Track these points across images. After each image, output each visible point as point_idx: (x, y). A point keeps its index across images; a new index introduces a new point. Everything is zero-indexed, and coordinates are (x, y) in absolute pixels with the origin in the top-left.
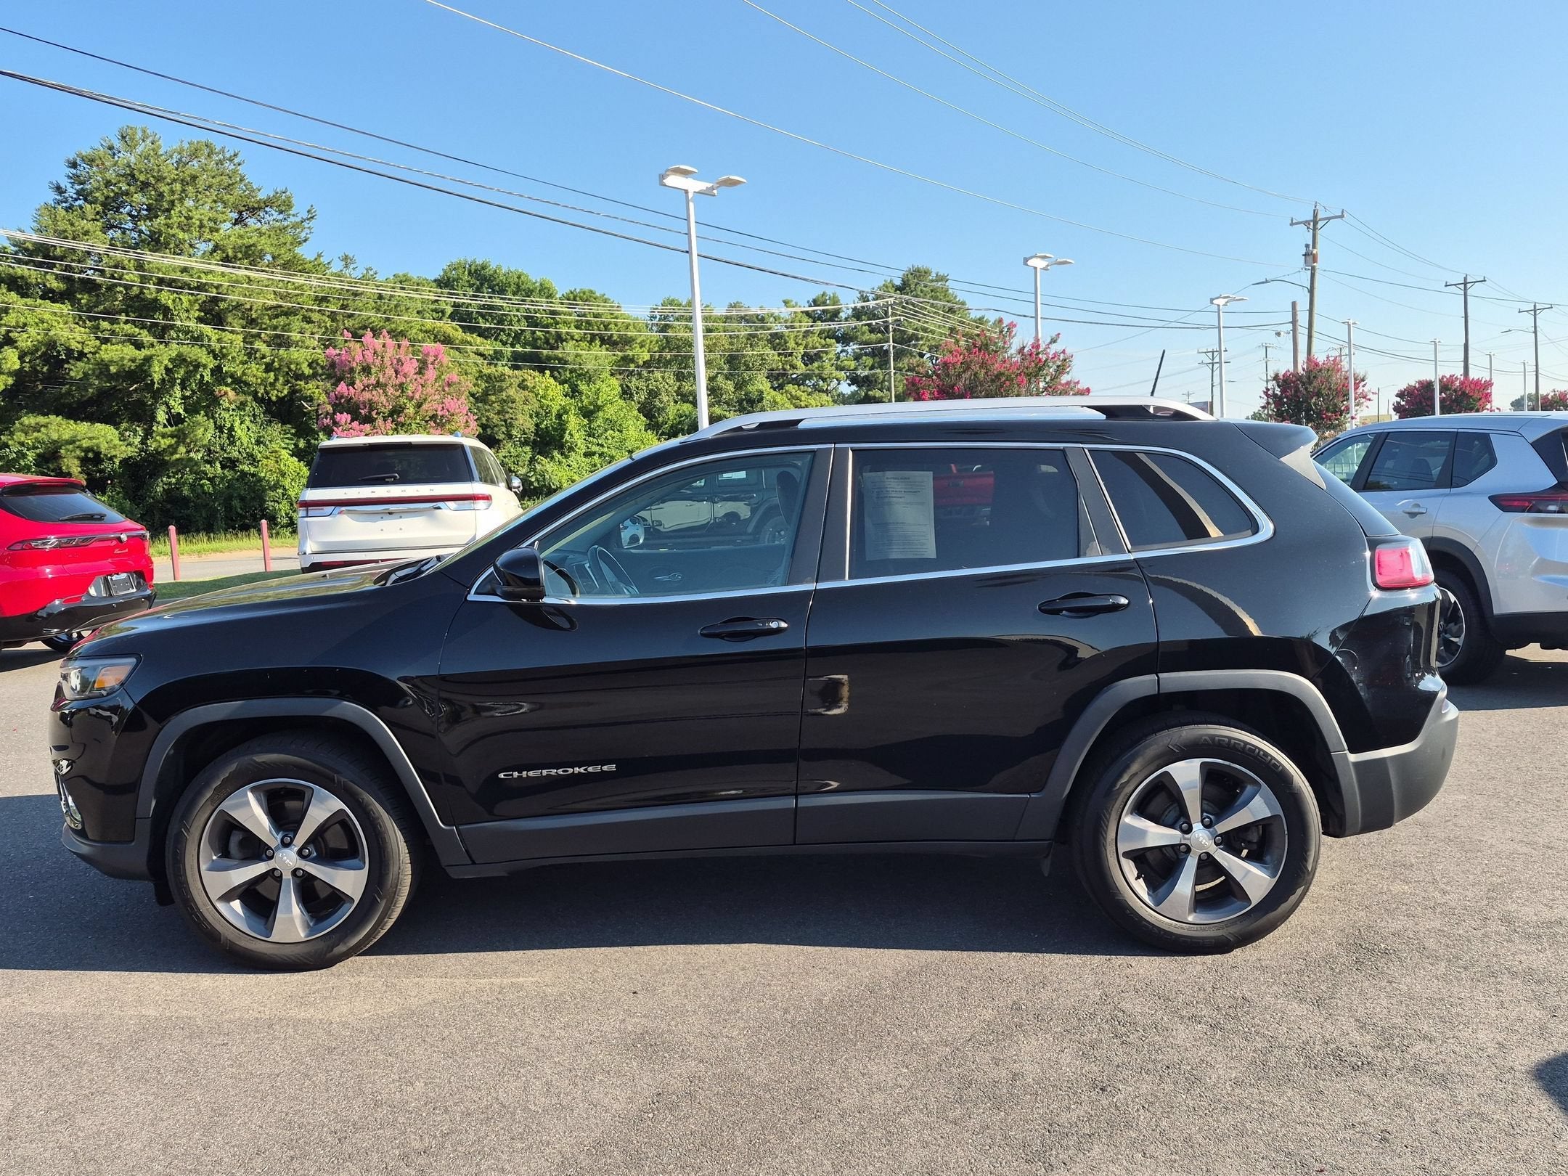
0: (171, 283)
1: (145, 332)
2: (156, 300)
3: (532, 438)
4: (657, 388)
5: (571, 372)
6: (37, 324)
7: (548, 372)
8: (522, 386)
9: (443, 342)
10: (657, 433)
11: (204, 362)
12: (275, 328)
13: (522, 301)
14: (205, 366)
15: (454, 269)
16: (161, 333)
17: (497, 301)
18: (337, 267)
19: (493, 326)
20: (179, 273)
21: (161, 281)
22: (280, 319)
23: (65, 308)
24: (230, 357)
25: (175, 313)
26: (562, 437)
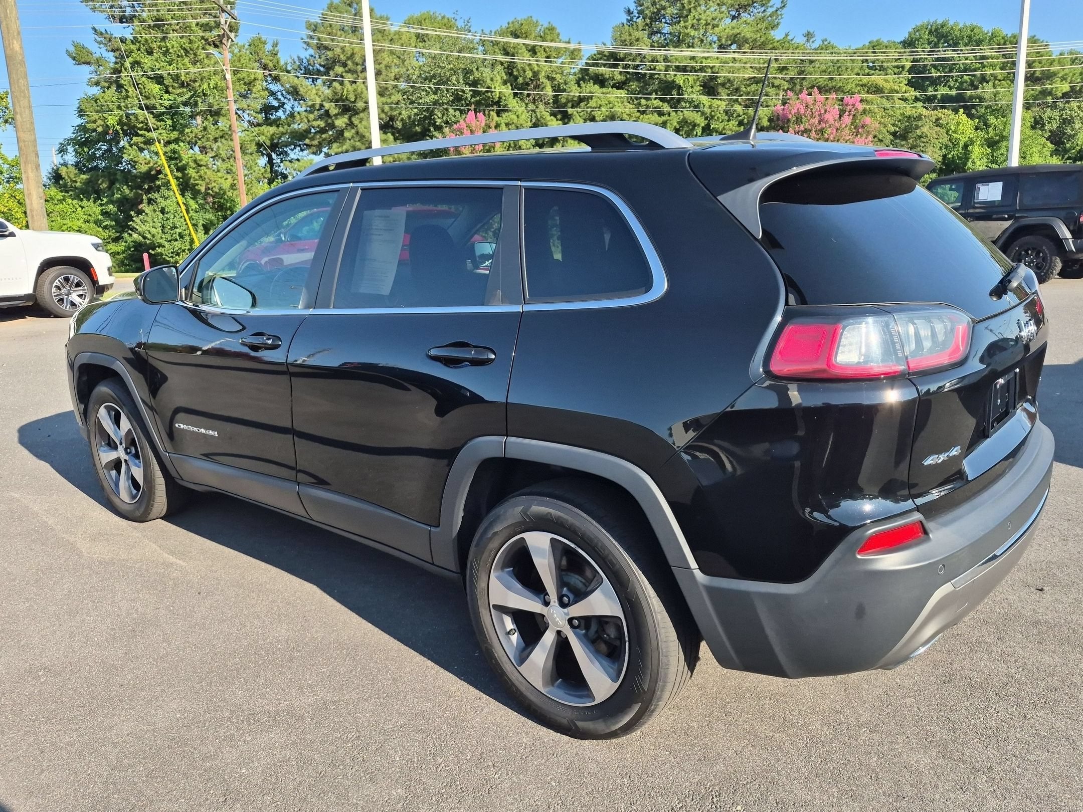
0: (684, 69)
1: (666, 105)
2: (674, 81)
3: (938, 166)
4: (1071, 116)
5: (986, 108)
6: (607, 104)
7: (962, 110)
8: (937, 123)
9: (875, 92)
10: (1062, 159)
11: (698, 122)
12: (748, 94)
13: (972, 50)
14: (699, 125)
15: (918, 30)
16: (675, 104)
17: (950, 54)
18: (800, 40)
19: (943, 74)
20: (689, 61)
21: (678, 69)
22: (752, 86)
23: (622, 93)
24: (716, 118)
25: (684, 89)
26: (965, 164)
